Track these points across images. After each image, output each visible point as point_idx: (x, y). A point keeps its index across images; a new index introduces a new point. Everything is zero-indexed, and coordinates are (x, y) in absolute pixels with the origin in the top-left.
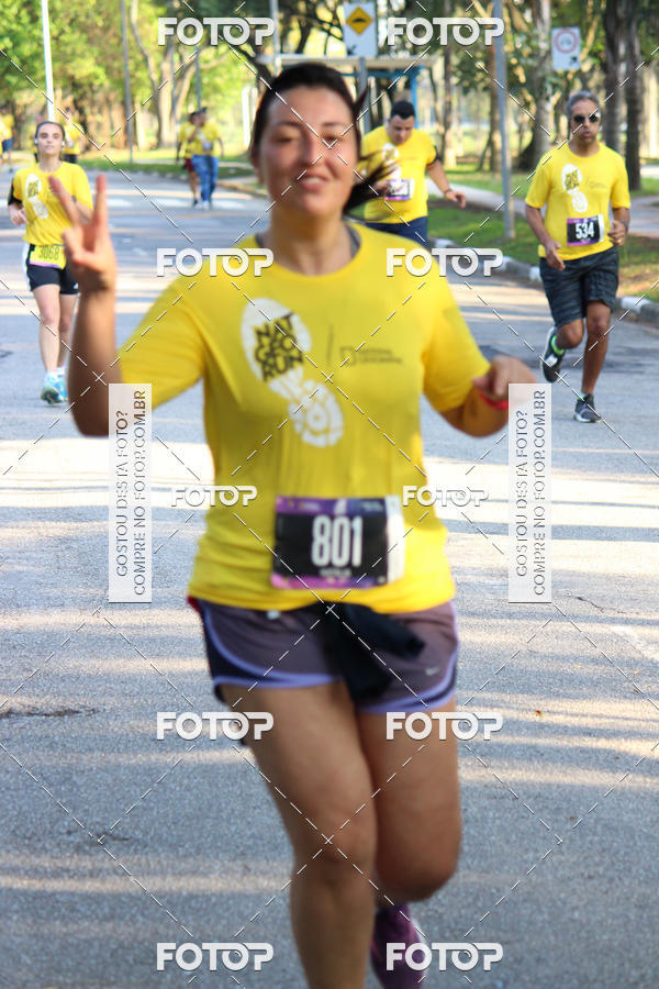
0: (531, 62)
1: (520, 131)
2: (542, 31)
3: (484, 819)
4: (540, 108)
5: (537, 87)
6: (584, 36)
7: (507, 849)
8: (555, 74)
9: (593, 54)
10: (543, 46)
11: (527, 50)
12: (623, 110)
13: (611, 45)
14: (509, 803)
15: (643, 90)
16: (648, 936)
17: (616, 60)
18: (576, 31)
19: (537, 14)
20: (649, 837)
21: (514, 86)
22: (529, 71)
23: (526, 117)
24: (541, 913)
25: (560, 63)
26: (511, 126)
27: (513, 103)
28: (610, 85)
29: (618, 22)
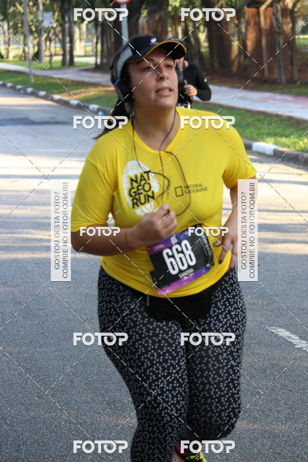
0: (37, 24)
1: (34, 47)
2: (40, 13)
3: (33, 271)
4: (40, 39)
5: (39, 32)
6: (54, 14)
7: (41, 280)
8: (44, 27)
9: (57, 21)
10: (40, 18)
11: (35, 20)
12: (68, 39)
13: (63, 18)
14: (41, 265)
15: (74, 32)
16: (89, 305)
17: (64, 22)
18: (51, 13)
19: (38, 9)
20: (87, 274)
21: (31, 32)
22: (36, 27)
23: (36, 42)
24: (54, 300)
25: (46, 24)
26: (31, 46)
27: (31, 38)
28: (63, 31)
29: (65, 10)
